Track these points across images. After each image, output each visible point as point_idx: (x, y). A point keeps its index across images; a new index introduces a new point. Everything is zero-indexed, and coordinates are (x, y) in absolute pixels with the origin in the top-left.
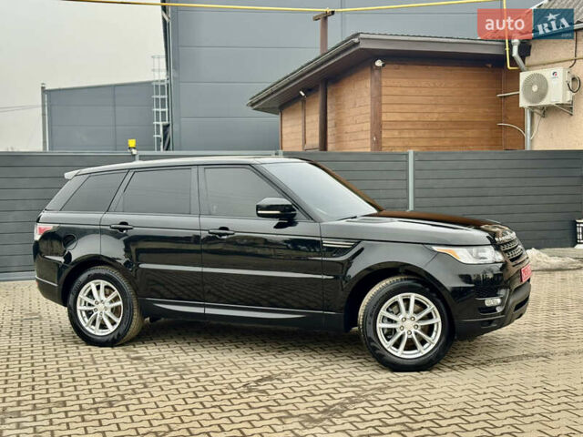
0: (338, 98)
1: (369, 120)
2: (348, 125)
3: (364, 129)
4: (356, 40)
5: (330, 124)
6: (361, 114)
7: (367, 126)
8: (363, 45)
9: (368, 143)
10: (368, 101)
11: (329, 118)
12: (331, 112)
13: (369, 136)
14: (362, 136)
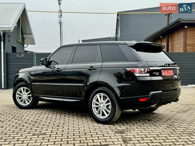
0: (172, 38)
1: (183, 44)
2: (176, 45)
3: (181, 46)
4: (179, 20)
5: (170, 45)
6: (180, 42)
7: (182, 45)
8: (182, 22)
9: (183, 50)
10: (183, 38)
11: (169, 43)
12: (170, 42)
13: (183, 48)
14: (180, 48)
